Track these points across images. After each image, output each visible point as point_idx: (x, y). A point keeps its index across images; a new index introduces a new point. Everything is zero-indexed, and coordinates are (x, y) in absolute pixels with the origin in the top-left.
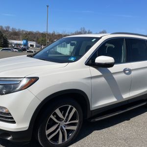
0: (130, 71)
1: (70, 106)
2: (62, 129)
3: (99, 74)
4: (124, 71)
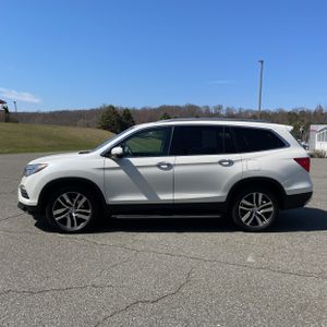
0: (170, 166)
1: (79, 195)
2: (71, 216)
3: (116, 165)
4: (159, 166)
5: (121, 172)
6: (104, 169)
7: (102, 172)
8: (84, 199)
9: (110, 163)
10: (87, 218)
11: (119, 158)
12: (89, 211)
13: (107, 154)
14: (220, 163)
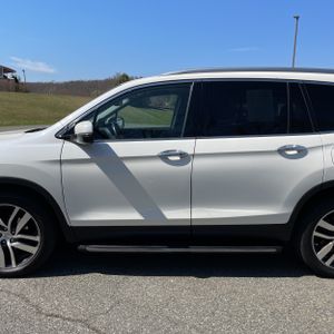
0: (185, 157)
1: (17, 209)
2: (5, 247)
4: (164, 156)
5: (94, 169)
6: (61, 162)
7: (57, 167)
8: (27, 217)
9: (73, 150)
10: (33, 250)
11: (88, 141)
12: (38, 239)
13: (68, 134)
14: (282, 151)
